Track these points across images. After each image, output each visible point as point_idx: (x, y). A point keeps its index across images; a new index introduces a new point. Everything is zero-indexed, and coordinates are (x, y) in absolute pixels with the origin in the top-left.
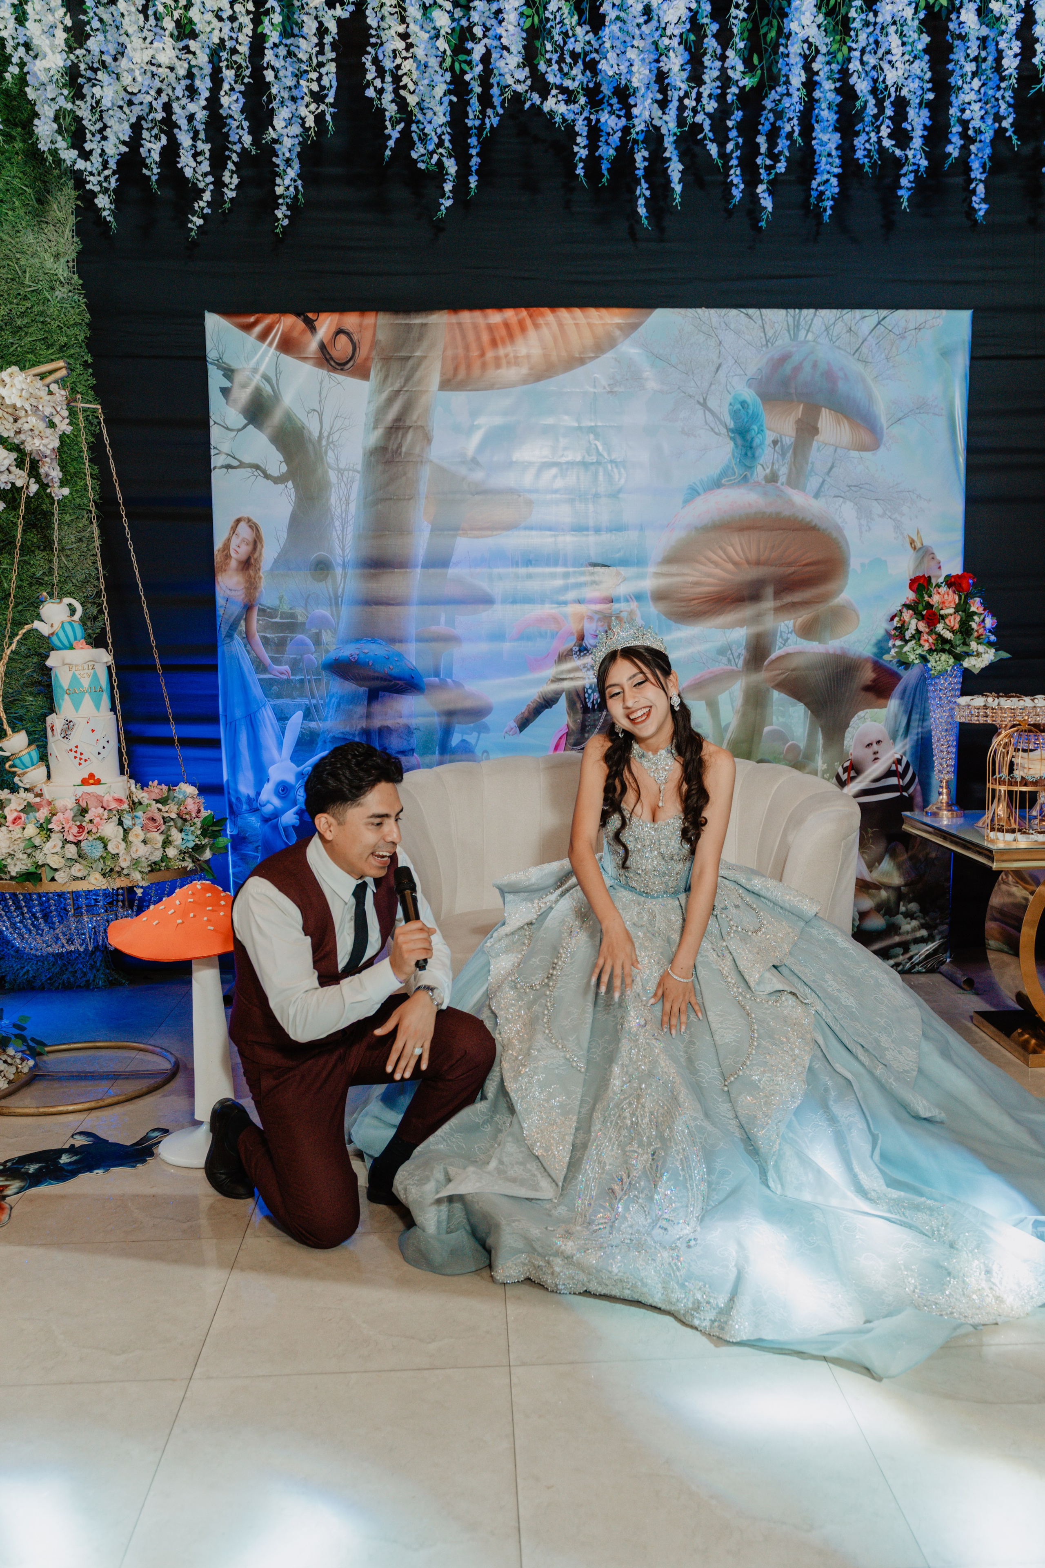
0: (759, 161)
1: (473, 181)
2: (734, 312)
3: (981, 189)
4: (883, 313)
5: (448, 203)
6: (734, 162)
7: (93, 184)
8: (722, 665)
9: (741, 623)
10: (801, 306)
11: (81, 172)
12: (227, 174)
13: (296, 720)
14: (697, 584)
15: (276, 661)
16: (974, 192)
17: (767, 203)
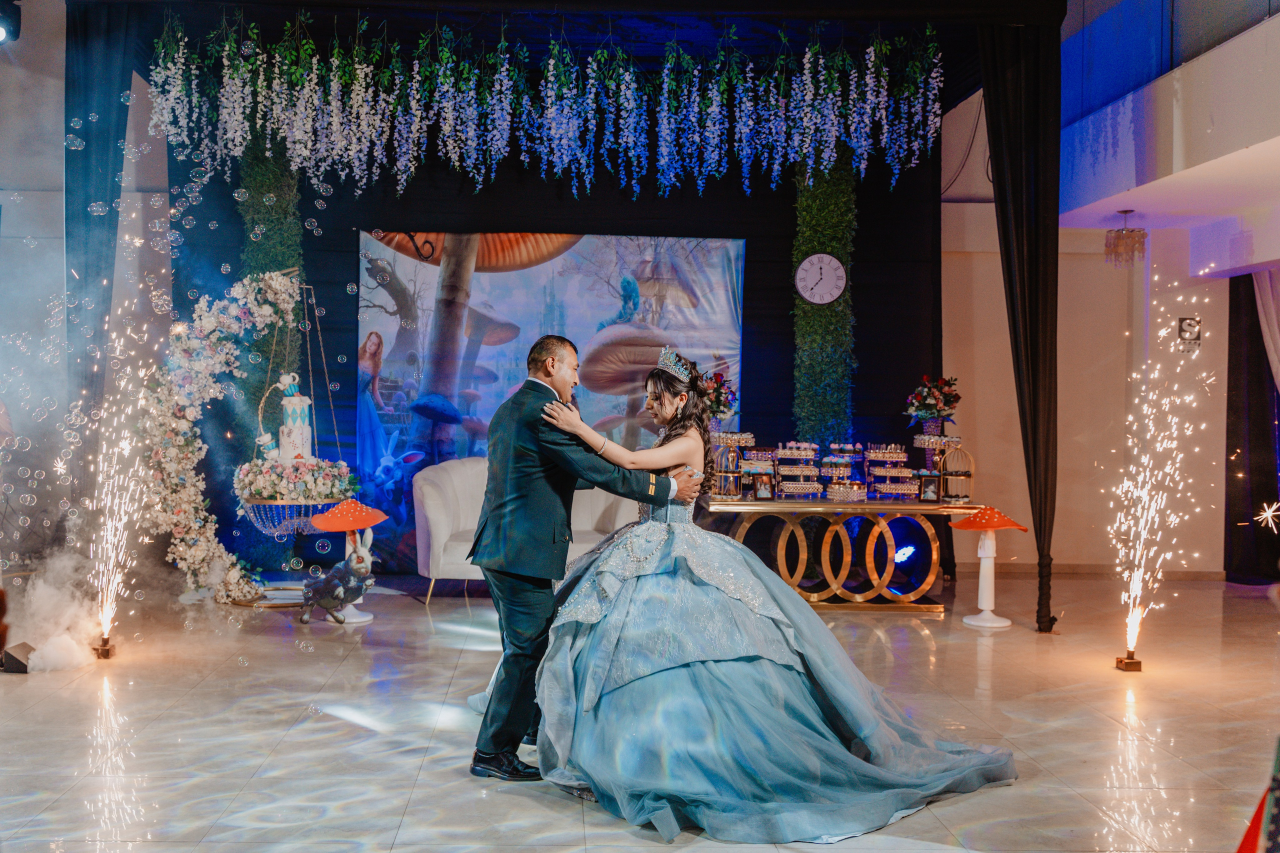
0: (633, 168)
1: (493, 175)
2: (624, 237)
3: (747, 182)
4: (701, 240)
5: (480, 187)
6: (621, 168)
7: (310, 173)
8: (615, 414)
9: (626, 392)
10: (658, 236)
11: (304, 168)
12: (374, 168)
13: (396, 433)
14: (604, 372)
15: (386, 404)
16: (743, 183)
17: (637, 189)
